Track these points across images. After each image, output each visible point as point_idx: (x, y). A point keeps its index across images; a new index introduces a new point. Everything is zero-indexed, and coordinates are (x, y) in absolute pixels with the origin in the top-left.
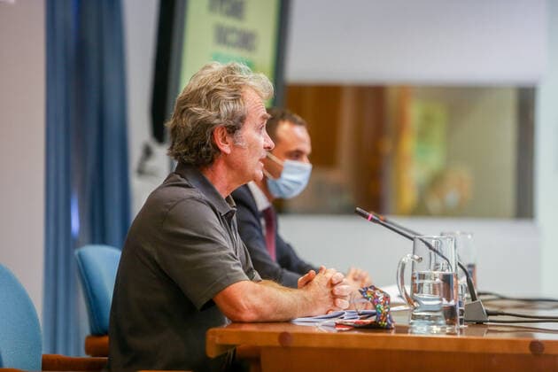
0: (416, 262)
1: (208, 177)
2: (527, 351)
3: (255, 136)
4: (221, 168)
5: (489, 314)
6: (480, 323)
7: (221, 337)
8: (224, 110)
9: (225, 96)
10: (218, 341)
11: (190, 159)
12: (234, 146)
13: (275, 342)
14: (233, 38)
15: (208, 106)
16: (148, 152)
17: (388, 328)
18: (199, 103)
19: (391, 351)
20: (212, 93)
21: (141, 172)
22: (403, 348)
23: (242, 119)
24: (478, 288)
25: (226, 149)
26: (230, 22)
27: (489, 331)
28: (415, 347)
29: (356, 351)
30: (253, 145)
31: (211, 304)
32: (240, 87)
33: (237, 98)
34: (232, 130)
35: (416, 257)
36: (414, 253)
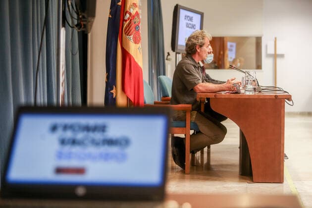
1: (194, 58)
2: (274, 97)
3: (206, 49)
4: (197, 55)
5: (262, 89)
6: (260, 92)
8: (200, 41)
9: (200, 38)
11: (190, 52)
12: (200, 51)
13: (213, 97)
14: (190, 26)
15: (196, 40)
16: (169, 54)
17: (240, 93)
18: (194, 38)
20: (197, 37)
21: (167, 59)
23: (204, 44)
24: (259, 85)
25: (198, 51)
28: (247, 97)
30: (205, 51)
31: (192, 89)
32: (204, 36)
33: (203, 39)
34: (201, 46)
36: (245, 76)
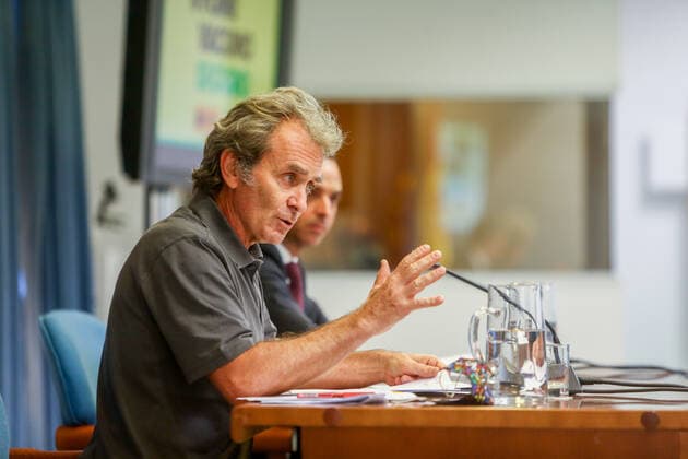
0: (493, 317)
2: (638, 425)
5: (583, 382)
7: (249, 415)
10: (246, 420)
13: (319, 421)
14: (222, 42)
16: (110, 195)
19: (465, 430)
21: (102, 219)
22: (481, 425)
26: (219, 22)
27: (583, 404)
29: (421, 430)
35: (492, 310)
36: (489, 306)
